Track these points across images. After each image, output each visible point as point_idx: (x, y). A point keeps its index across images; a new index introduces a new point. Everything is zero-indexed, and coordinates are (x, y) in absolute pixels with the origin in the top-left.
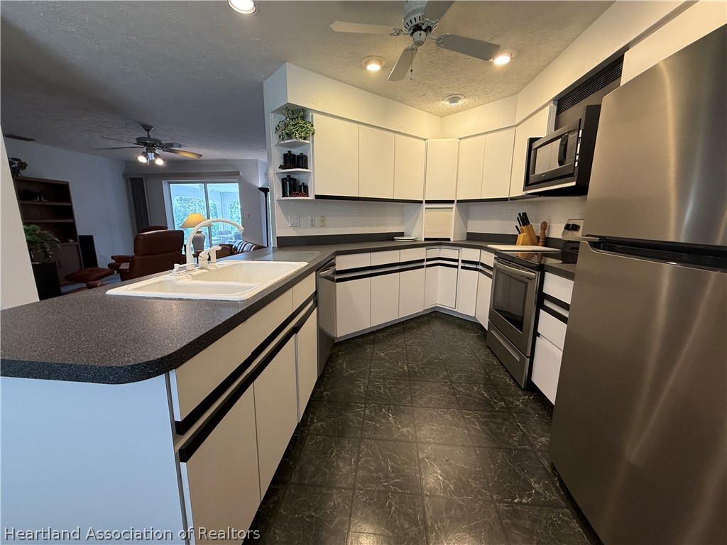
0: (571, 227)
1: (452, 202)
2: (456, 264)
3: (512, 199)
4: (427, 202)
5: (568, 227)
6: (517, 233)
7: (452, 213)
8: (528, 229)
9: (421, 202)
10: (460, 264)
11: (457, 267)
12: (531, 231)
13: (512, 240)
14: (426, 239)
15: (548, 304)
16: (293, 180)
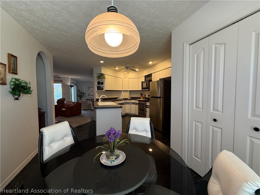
0: (149, 96)
1: (128, 91)
3: (139, 91)
4: (123, 91)
5: (148, 96)
6: (140, 97)
7: (128, 93)
9: (122, 91)
10: (131, 103)
11: (130, 104)
12: (143, 96)
13: (140, 98)
14: (123, 99)
15: (147, 107)
16: (100, 87)
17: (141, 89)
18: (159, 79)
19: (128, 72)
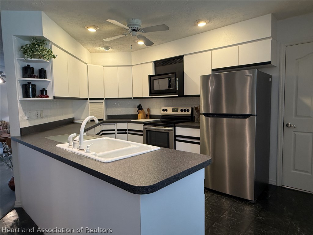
0: (165, 110)
1: (103, 99)
2: (114, 132)
3: (134, 98)
4: (91, 99)
6: (138, 113)
7: (103, 105)
8: (143, 111)
9: (87, 99)
10: (116, 132)
11: (114, 134)
15: (178, 138)
16: (34, 86)
17: (147, 95)
18: (213, 70)
19: (107, 49)
